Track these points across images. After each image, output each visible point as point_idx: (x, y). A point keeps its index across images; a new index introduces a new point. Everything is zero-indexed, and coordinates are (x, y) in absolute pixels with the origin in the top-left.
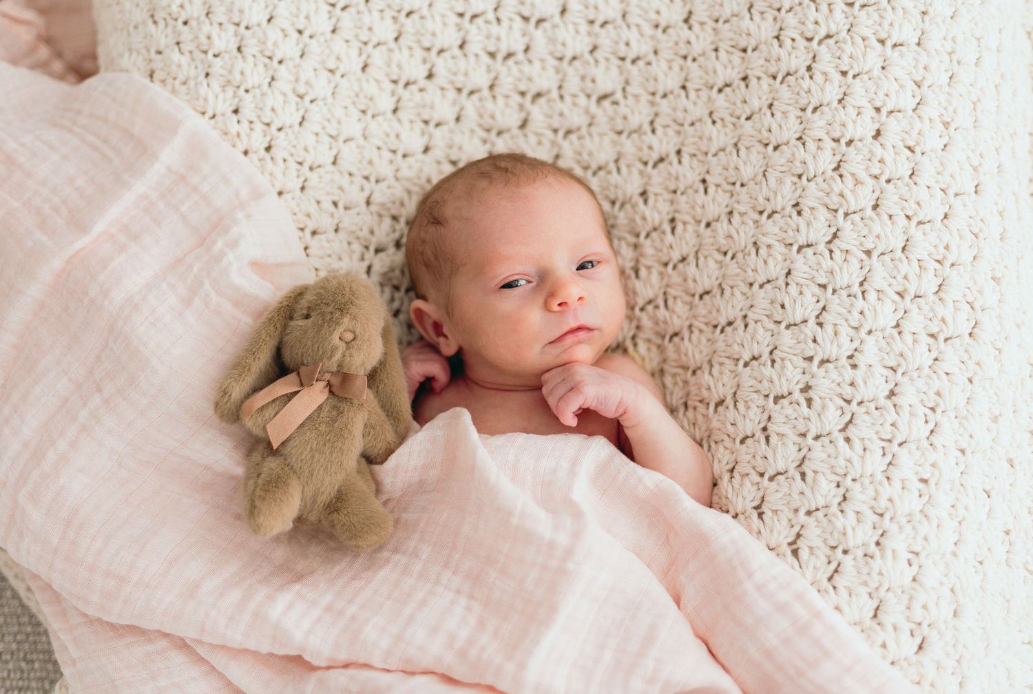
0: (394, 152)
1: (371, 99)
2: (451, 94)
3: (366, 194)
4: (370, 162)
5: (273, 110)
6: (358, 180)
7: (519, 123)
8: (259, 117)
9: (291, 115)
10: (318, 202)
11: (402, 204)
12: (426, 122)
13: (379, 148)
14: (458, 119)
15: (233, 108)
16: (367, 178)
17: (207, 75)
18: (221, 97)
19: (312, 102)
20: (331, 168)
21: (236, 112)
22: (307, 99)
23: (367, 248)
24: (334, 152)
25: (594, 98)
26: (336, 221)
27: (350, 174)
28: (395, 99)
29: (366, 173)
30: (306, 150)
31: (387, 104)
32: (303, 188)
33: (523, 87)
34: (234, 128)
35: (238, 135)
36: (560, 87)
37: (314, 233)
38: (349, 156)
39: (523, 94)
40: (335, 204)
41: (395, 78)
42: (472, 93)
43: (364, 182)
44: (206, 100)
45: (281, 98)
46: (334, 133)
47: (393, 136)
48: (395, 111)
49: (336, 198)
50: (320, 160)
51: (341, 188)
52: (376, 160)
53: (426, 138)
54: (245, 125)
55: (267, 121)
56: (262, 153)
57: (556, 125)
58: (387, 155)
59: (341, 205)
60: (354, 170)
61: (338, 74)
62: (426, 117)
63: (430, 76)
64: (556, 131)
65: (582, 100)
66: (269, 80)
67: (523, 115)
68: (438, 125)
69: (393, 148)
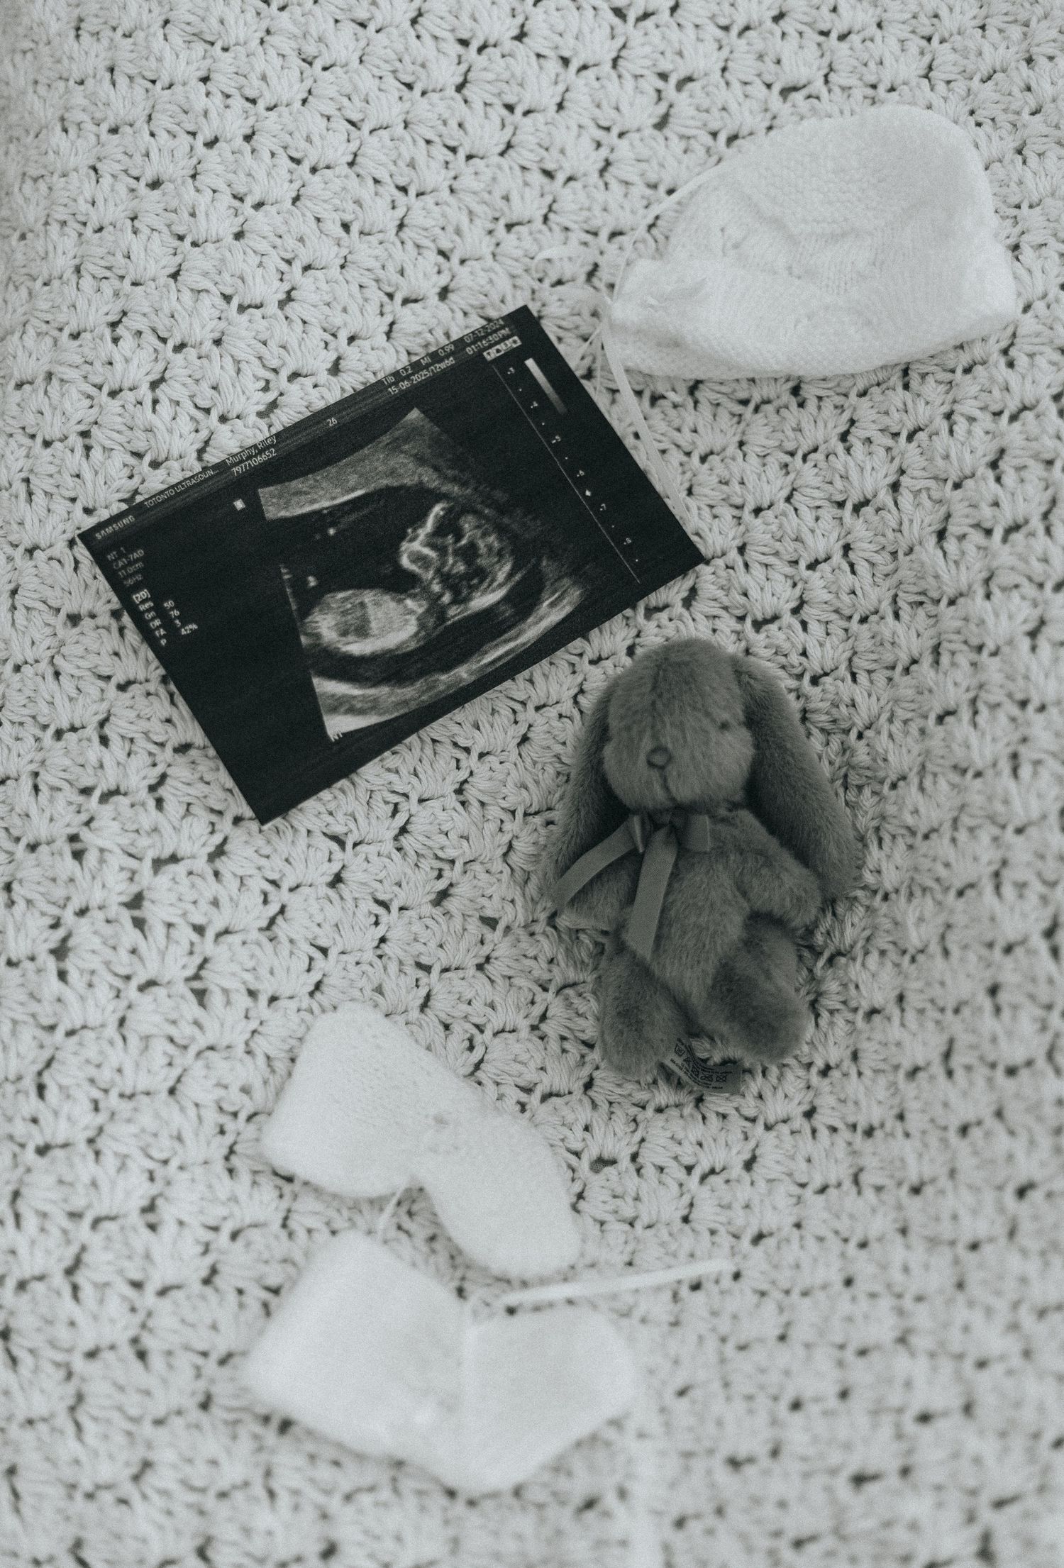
0: (453, 150)
1: (423, 66)
2: (553, 66)
3: (400, 213)
4: (412, 165)
5: (264, 78)
6: (389, 190)
7: (655, 120)
8: (240, 89)
9: (291, 86)
10: (318, 220)
11: (458, 232)
12: (510, 108)
13: (428, 142)
14: (560, 106)
15: (203, 73)
16: (404, 190)
17: (167, 22)
18: (184, 55)
19: (325, 69)
20: (346, 170)
21: (205, 80)
22: (318, 64)
23: (390, 296)
24: (353, 146)
25: (777, 88)
26: (344, 252)
27: (376, 181)
28: (463, 67)
29: (402, 182)
30: (309, 139)
31: (447, 74)
32: (296, 199)
33: (665, 66)
34: (200, 102)
35: (206, 114)
36: (724, 70)
37: (307, 268)
38: (376, 153)
39: (664, 76)
40: (346, 227)
41: (465, 36)
42: (585, 67)
43: (399, 195)
44: (159, 60)
45: (278, 62)
46: (355, 117)
47: (453, 124)
48: (460, 88)
49: (348, 218)
50: (330, 157)
51: (358, 202)
52: (421, 160)
53: (509, 131)
54: (218, 99)
55: (251, 94)
56: (239, 141)
57: (714, 126)
58: (441, 153)
59: (355, 229)
60: (383, 175)
61: (372, 27)
62: (511, 99)
63: (521, 36)
64: (714, 135)
65: (758, 90)
66: (261, 34)
67: (662, 108)
68: (527, 113)
69: (452, 143)
